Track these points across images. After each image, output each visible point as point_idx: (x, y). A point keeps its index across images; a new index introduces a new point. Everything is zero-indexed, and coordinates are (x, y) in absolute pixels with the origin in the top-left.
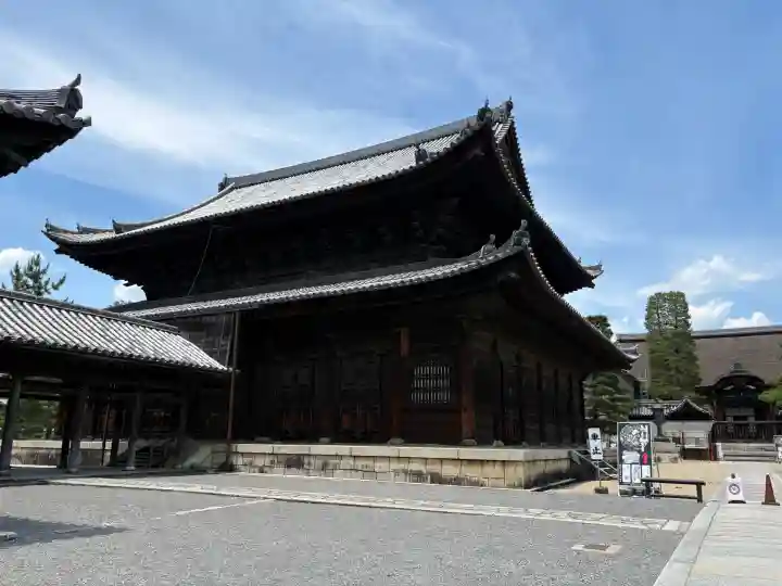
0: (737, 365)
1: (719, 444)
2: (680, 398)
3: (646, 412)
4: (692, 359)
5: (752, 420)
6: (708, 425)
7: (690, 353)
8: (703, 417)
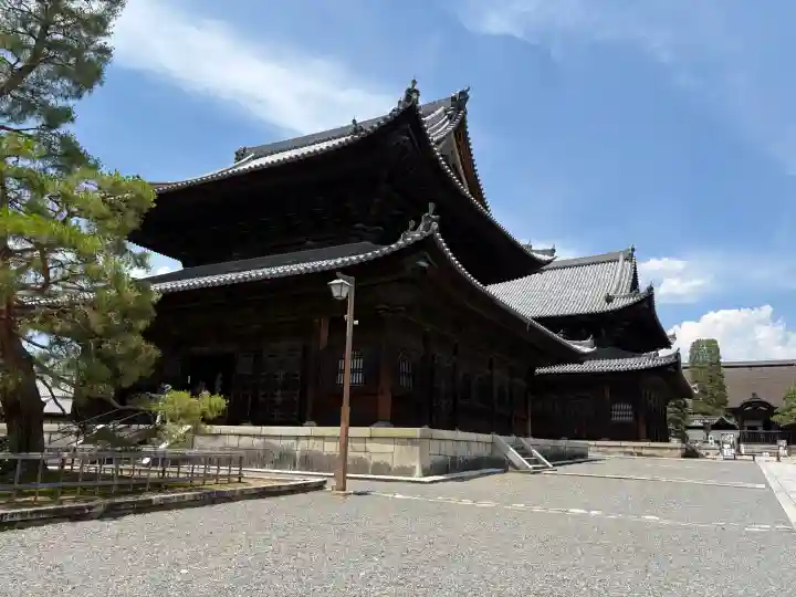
0: (754, 394)
1: (742, 446)
2: (718, 415)
3: (697, 423)
4: (722, 388)
5: (760, 430)
6: (737, 433)
7: (721, 383)
8: (732, 428)
